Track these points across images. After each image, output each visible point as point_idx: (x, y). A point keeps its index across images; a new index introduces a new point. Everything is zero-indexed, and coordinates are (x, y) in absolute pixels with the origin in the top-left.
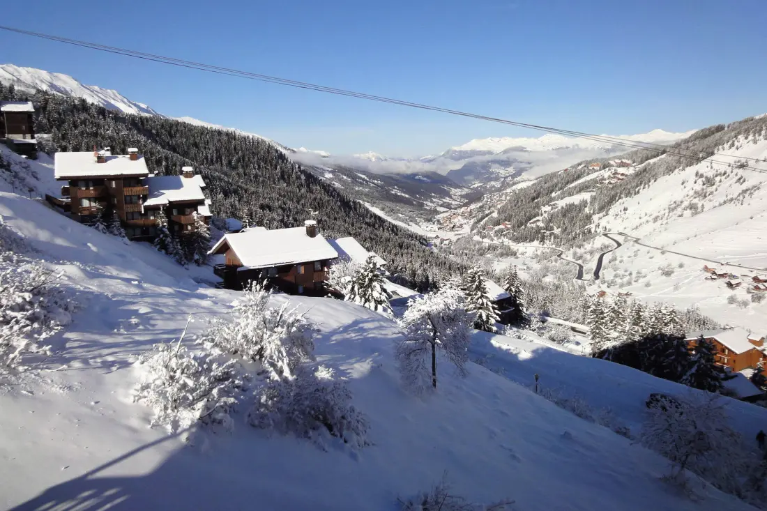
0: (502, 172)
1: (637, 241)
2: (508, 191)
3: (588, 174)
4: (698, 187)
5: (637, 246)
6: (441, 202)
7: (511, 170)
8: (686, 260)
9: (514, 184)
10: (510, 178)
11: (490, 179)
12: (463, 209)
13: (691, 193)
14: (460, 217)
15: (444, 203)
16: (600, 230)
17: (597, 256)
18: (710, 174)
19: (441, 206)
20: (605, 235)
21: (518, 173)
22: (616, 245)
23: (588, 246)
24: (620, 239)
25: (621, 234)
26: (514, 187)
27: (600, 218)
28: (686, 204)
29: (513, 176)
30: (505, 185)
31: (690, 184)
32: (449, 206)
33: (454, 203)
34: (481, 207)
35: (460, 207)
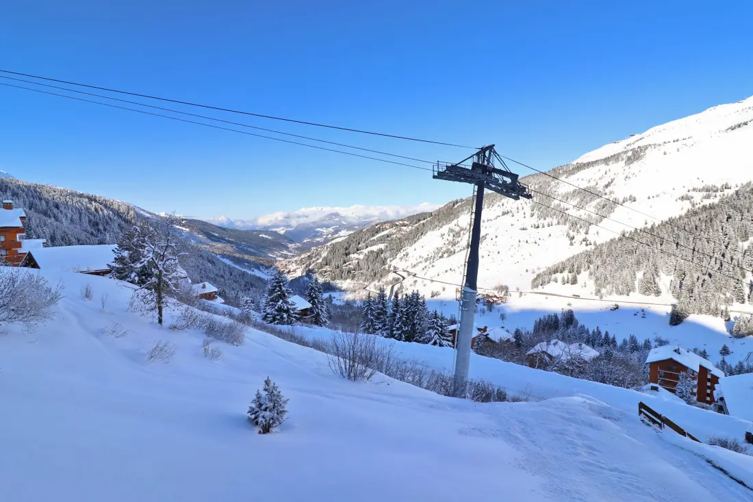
0: (324, 230)
1: (415, 275)
2: (329, 244)
3: (383, 231)
4: (451, 238)
5: (415, 279)
6: (279, 254)
7: (331, 230)
8: (446, 286)
9: (333, 239)
10: (330, 236)
11: (316, 236)
12: (296, 259)
13: (447, 242)
14: (294, 264)
15: (282, 254)
16: (392, 268)
17: (391, 286)
18: (457, 229)
19: (279, 257)
20: (395, 272)
21: (337, 231)
22: (402, 279)
23: (384, 280)
24: (405, 274)
25: (405, 271)
26: (333, 242)
27: (391, 261)
28: (444, 249)
29: (333, 234)
30: (327, 241)
31: (446, 237)
32: (286, 257)
33: (289, 254)
34: (309, 256)
35: (293, 256)
